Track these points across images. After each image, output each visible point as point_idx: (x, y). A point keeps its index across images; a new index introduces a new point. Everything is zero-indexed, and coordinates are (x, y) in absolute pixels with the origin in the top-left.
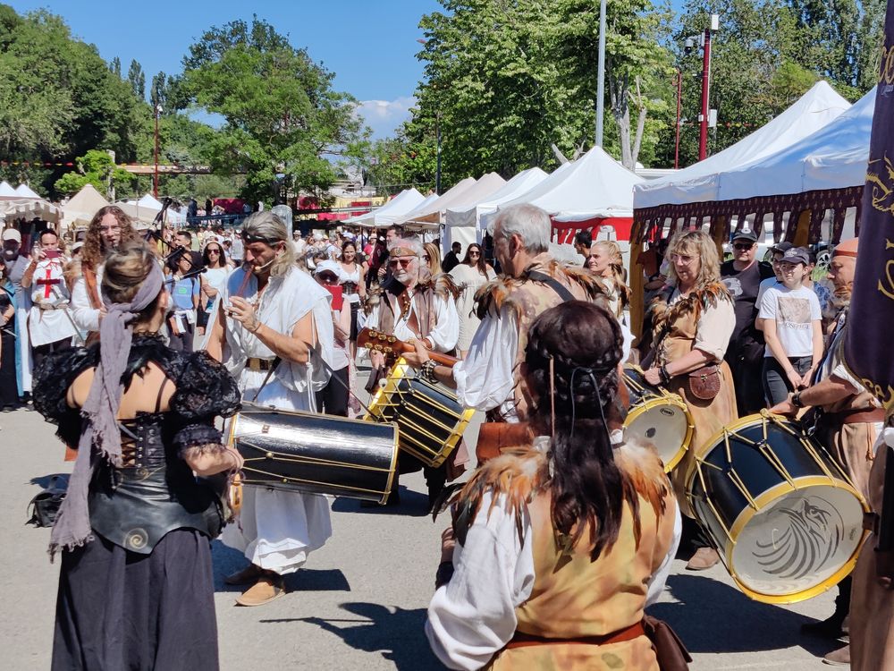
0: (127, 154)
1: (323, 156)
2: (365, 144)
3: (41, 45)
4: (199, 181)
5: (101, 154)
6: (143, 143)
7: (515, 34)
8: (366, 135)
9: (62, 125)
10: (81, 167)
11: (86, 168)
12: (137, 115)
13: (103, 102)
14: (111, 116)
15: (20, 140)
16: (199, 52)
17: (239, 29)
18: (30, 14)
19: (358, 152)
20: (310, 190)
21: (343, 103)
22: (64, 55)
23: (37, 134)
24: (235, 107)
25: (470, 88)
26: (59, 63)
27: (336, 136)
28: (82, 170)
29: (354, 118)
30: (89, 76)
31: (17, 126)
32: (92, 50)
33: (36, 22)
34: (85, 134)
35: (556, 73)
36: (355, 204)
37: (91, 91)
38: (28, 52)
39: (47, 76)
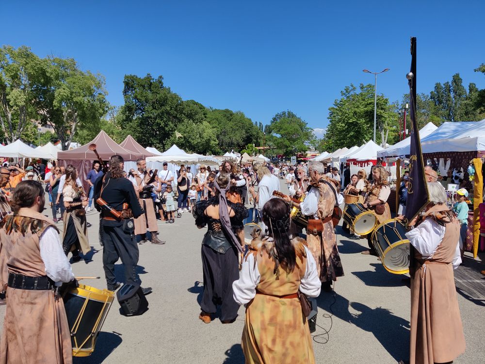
0: (258, 145)
1: (304, 144)
2: (315, 140)
3: (238, 119)
4: (275, 150)
5: (251, 145)
6: (262, 142)
7: (353, 111)
8: (315, 138)
9: (243, 138)
10: (246, 148)
11: (248, 148)
12: (260, 135)
13: (252, 132)
14: (254, 136)
15: (233, 142)
16: (275, 119)
17: (284, 113)
18: (236, 112)
19: (313, 143)
20: (301, 152)
21: (309, 130)
22: (244, 121)
23: (237, 140)
24: (283, 132)
25: (341, 126)
26: (242, 123)
27: (308, 139)
29: (312, 134)
31: (233, 139)
32: (250, 120)
33: (237, 114)
34: (248, 140)
35: (364, 121)
36: (312, 156)
37: (250, 130)
38: (235, 121)
39: (239, 127)
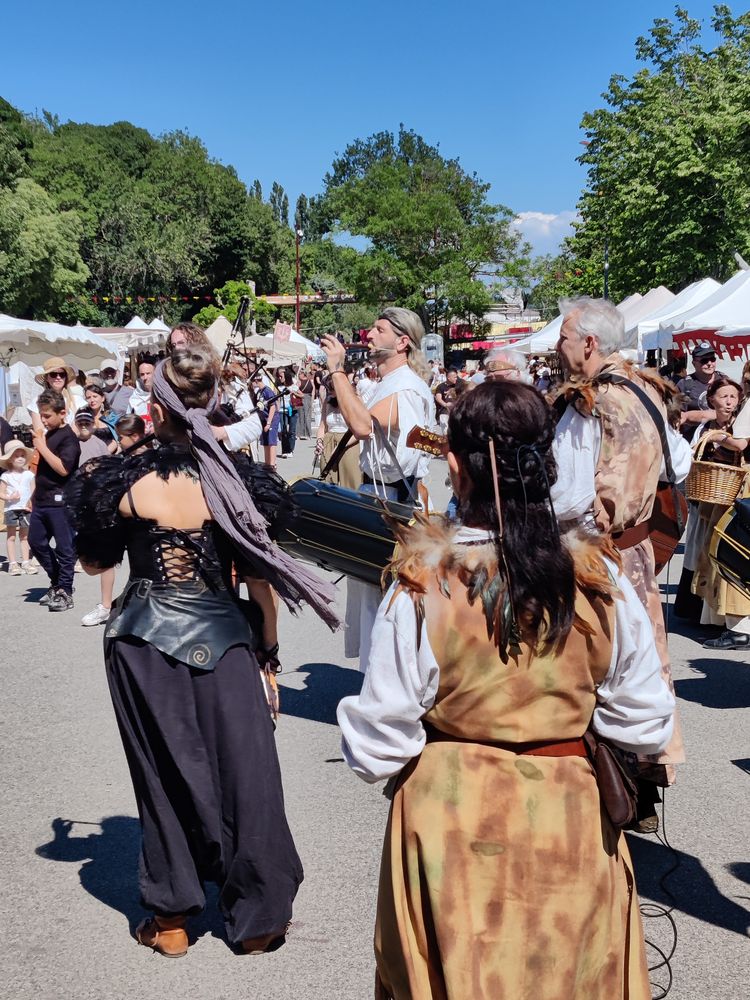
0: (268, 284)
1: (478, 277)
2: (523, 262)
3: (177, 170)
4: (346, 312)
5: (241, 285)
6: (286, 272)
7: (689, 129)
8: (525, 252)
9: (200, 255)
10: (219, 300)
11: (225, 301)
12: (279, 241)
13: (242, 228)
14: (251, 244)
15: (157, 273)
16: (342, 168)
17: (384, 141)
18: (165, 135)
19: (515, 273)
20: (462, 316)
21: (499, 217)
22: (201, 179)
23: (174, 265)
24: (379, 225)
25: (638, 193)
26: (196, 189)
27: (494, 257)
28: (220, 303)
29: (511, 234)
30: (227, 201)
31: (154, 258)
32: (230, 172)
33: (171, 145)
34: (224, 263)
35: (738, 170)
36: (514, 331)
37: (229, 217)
38: (163, 177)
39: (183, 203)
